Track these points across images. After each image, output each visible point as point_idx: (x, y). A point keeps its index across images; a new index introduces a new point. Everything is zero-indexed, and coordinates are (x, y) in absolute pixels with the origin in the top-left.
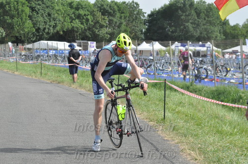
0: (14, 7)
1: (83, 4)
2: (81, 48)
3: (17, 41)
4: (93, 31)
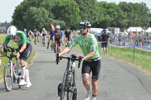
0: (71, 8)
1: (112, 5)
3: (72, 29)
4: (117, 21)
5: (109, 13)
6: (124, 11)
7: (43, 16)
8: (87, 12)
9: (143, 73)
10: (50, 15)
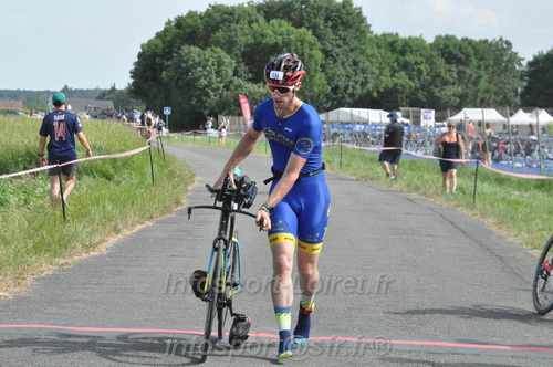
1: (413, 45)
5: (405, 66)
6: (448, 61)
7: (218, 73)
8: (343, 63)
9: (500, 238)
10: (239, 70)
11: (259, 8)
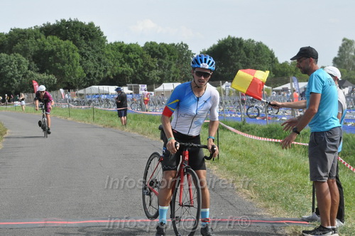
0: (65, 53)
1: (133, 48)
2: (132, 92)
3: (69, 87)
4: (142, 74)
5: (129, 60)
6: (153, 57)
7: (19, 68)
8: (92, 60)
10: (31, 66)
11: (41, 29)
